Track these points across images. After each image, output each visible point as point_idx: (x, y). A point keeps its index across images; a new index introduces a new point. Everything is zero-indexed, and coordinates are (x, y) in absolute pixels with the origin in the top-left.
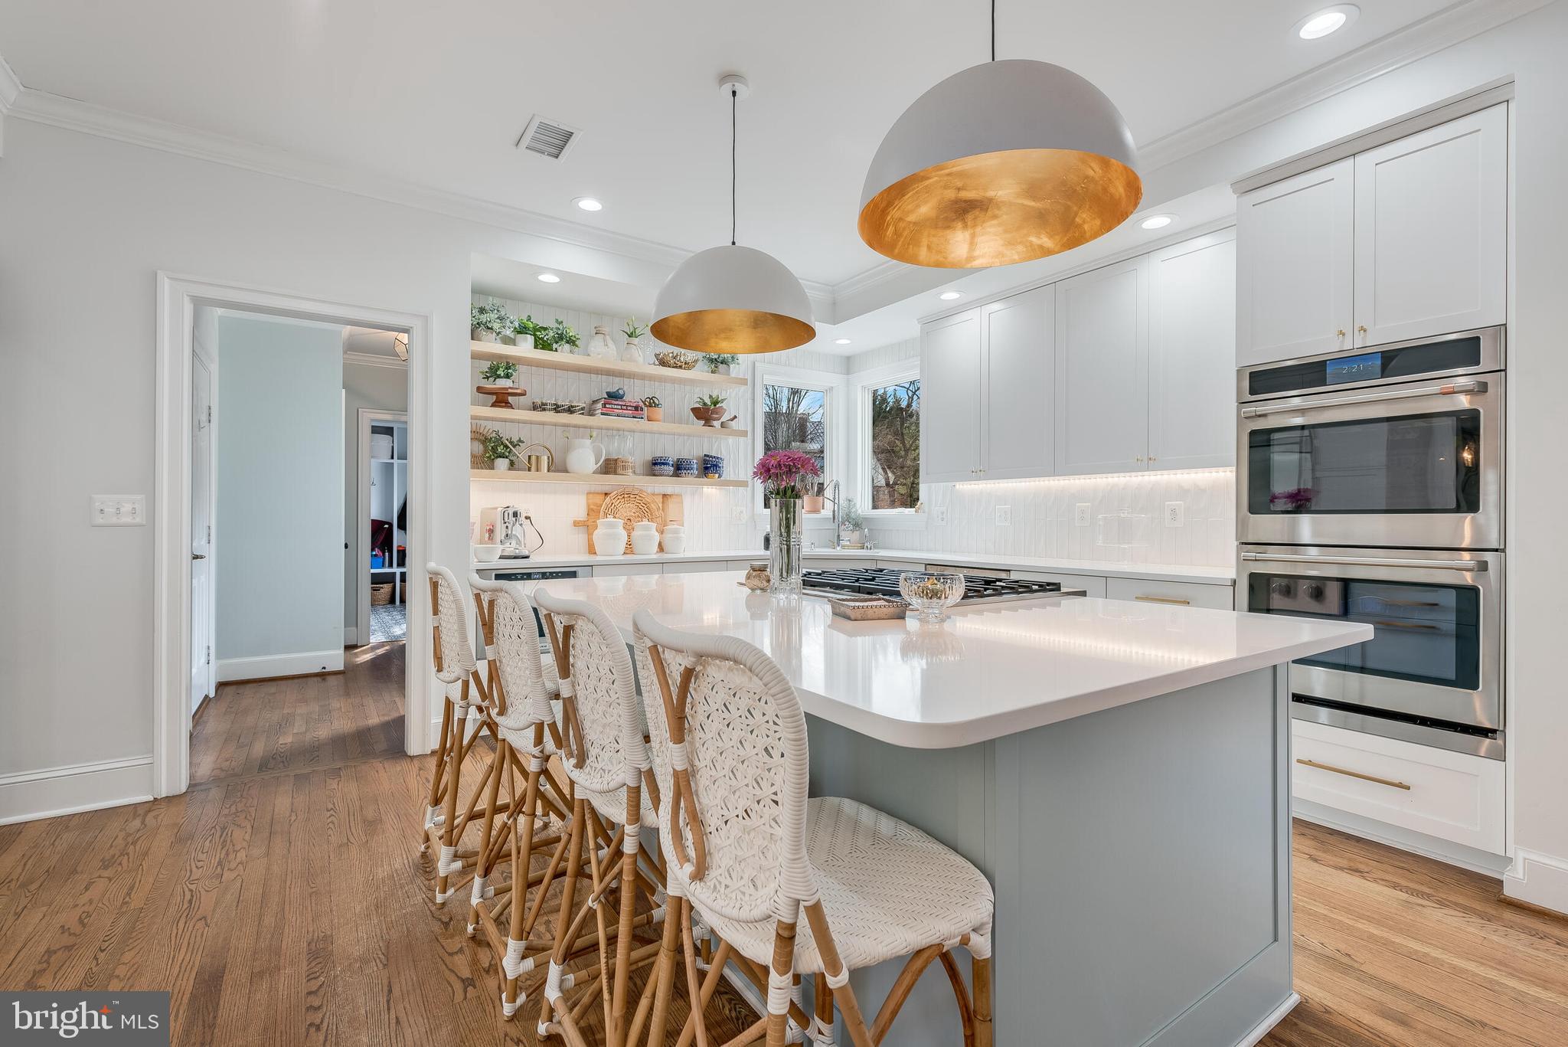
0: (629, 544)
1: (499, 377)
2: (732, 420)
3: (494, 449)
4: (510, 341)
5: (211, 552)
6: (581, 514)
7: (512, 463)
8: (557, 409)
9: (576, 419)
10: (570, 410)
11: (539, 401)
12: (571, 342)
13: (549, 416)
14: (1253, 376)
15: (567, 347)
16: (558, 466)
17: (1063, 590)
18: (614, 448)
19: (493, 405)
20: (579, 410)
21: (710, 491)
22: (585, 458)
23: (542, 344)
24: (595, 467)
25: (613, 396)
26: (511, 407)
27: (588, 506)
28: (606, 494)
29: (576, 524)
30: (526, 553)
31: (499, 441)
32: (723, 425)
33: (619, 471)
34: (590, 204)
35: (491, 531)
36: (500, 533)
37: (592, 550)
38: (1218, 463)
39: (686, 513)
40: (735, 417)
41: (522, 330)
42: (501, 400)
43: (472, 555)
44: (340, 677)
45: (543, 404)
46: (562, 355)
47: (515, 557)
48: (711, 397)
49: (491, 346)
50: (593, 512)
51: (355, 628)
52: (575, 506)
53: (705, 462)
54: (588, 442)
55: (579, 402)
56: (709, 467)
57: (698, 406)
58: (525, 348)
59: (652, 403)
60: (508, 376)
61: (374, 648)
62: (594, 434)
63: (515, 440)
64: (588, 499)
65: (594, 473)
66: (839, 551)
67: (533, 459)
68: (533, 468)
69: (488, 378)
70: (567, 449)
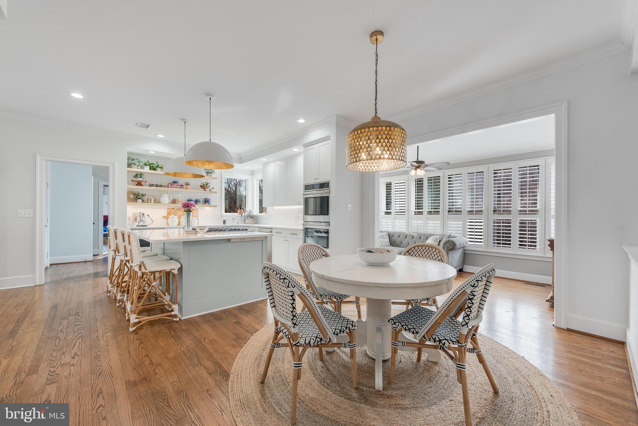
0: (179, 222)
1: (138, 177)
2: (212, 189)
3: (137, 197)
4: (142, 168)
5: (49, 225)
6: (165, 214)
7: (143, 201)
8: (157, 186)
9: (163, 188)
10: (161, 186)
11: (151, 184)
12: (161, 168)
13: (154, 188)
14: (306, 186)
15: (160, 169)
16: (157, 201)
17: (248, 230)
18: (176, 196)
19: (137, 185)
20: (163, 186)
21: (207, 208)
22: (166, 199)
23: (152, 168)
24: (169, 202)
25: (174, 182)
26: (142, 186)
27: (168, 212)
28: (173, 209)
29: (164, 217)
30: (146, 225)
31: (138, 195)
32: (210, 190)
33: (177, 202)
34: (161, 136)
35: (136, 219)
36: (138, 219)
37: (168, 225)
38: (299, 204)
39: (199, 214)
40: (213, 188)
41: (146, 165)
42: (139, 184)
43: (127, 225)
44: (92, 263)
45: (152, 184)
46: (159, 171)
47: (142, 226)
48: (205, 182)
49: (135, 169)
50: (169, 214)
51: (97, 249)
52: (164, 212)
53: (205, 200)
54: (167, 195)
55: (163, 184)
56: (206, 201)
57: (202, 185)
58: (147, 169)
59: (187, 184)
60: (141, 177)
61: (104, 255)
62: (169, 193)
63: (144, 194)
64: (168, 210)
65: (168, 203)
66: (245, 225)
67: (149, 200)
68: (149, 202)
69: (135, 177)
70: (160, 197)
